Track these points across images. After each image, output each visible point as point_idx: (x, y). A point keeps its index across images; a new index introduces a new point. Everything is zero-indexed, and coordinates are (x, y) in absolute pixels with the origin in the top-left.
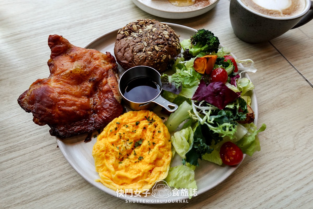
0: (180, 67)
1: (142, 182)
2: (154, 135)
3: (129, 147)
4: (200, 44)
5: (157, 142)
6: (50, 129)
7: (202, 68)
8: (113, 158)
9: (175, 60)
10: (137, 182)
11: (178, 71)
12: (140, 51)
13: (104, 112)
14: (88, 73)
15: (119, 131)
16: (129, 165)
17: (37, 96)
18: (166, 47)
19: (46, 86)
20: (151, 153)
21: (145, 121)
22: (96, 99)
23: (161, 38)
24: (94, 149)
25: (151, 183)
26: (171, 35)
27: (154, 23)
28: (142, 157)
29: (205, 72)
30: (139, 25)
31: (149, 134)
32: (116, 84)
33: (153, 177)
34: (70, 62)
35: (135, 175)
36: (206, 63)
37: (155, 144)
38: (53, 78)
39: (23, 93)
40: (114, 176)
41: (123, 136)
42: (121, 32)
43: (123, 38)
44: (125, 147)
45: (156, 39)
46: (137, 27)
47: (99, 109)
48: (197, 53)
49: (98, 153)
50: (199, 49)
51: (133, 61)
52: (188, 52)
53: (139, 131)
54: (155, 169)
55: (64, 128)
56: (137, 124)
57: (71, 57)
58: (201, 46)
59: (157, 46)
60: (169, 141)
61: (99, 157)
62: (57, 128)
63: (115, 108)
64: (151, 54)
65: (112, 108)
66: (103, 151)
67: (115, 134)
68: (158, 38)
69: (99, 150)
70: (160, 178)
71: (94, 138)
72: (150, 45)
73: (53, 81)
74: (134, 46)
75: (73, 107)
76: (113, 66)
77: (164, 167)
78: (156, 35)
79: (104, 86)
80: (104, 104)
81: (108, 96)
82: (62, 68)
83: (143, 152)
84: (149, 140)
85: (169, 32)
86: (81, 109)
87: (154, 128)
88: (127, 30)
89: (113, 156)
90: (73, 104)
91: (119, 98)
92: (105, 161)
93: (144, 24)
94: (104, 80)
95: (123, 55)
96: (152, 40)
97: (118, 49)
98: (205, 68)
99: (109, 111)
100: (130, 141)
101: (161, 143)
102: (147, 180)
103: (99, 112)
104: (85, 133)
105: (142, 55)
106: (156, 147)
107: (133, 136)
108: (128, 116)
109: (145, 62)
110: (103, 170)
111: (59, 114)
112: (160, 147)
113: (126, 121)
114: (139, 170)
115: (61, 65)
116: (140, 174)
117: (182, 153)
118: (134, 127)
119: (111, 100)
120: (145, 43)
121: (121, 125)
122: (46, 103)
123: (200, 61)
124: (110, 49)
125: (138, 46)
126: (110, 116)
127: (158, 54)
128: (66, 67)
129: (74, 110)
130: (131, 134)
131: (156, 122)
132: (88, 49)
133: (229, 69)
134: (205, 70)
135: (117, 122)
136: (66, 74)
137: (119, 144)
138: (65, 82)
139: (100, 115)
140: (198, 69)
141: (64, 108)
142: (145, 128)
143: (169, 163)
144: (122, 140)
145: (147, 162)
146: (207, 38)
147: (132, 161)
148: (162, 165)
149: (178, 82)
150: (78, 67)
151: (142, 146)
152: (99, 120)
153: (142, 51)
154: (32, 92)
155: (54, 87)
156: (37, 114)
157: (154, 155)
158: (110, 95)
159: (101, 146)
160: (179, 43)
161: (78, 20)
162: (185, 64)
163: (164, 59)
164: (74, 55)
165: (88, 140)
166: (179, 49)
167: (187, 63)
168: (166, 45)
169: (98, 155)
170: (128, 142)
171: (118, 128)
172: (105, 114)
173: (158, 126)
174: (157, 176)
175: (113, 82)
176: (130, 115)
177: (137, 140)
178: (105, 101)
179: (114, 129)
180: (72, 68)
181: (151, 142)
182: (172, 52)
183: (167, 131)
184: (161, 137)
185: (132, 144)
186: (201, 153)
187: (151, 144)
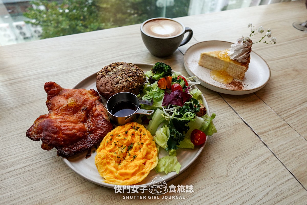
0: (149, 89)
1: (139, 174)
2: (141, 138)
3: (124, 151)
4: (159, 72)
5: (144, 142)
6: (57, 150)
7: (164, 85)
8: (113, 162)
9: (144, 85)
10: (136, 175)
11: (147, 92)
12: (117, 83)
13: (98, 130)
14: (80, 105)
15: (114, 141)
16: (127, 164)
17: (43, 127)
18: (136, 77)
19: (48, 119)
20: (141, 150)
21: (131, 129)
22: (90, 123)
23: (131, 72)
24: (96, 160)
25: (147, 172)
26: (137, 69)
27: (123, 64)
28: (136, 156)
29: (167, 87)
30: (112, 67)
31: (137, 137)
32: (103, 109)
33: (147, 168)
34: (65, 99)
35: (133, 170)
36: (165, 81)
37: (143, 143)
38: (52, 113)
39: (30, 127)
40: (117, 174)
41: (117, 144)
42: (99, 74)
43: (102, 77)
44: (121, 151)
45: (128, 74)
46: (111, 68)
47: (94, 129)
48: (158, 78)
49: (100, 161)
50: (159, 75)
51: (113, 91)
52: (152, 78)
53: (129, 137)
54: (147, 162)
55: (68, 148)
56: (126, 133)
57: (64, 96)
58: (160, 73)
59: (129, 78)
60: (153, 140)
61: (101, 165)
62: (63, 149)
63: (106, 125)
64: (126, 84)
65: (105, 126)
66: (104, 158)
67: (111, 144)
68: (129, 73)
69: (100, 159)
70: (152, 167)
71: (93, 153)
72: (124, 78)
73: (53, 115)
74: (112, 81)
75: (73, 131)
76: (98, 98)
77: (154, 158)
78: (127, 71)
79: (94, 112)
80: (97, 124)
81: (99, 118)
82: (59, 104)
83: (135, 152)
84: (138, 141)
85: (135, 68)
86: (80, 131)
87: (140, 133)
88: (104, 72)
89: (113, 160)
90: (74, 129)
91: (108, 119)
92: (107, 166)
93: (116, 66)
94: (94, 108)
95: (105, 88)
96: (125, 75)
97: (100, 85)
98: (166, 84)
99: (103, 129)
100: (124, 146)
101: (147, 142)
102: (144, 171)
103: (94, 131)
104: (86, 149)
105: (119, 86)
106: (145, 145)
107: (125, 142)
108: (118, 129)
109: (122, 90)
110: (107, 174)
111: (63, 138)
112: (147, 145)
113: (118, 132)
114: (135, 165)
115: (58, 102)
116: (137, 168)
117: (165, 145)
118: (125, 136)
119: (102, 120)
120: (120, 77)
121: (114, 136)
122: (51, 130)
123: (161, 81)
124: (93, 87)
125: (116, 80)
126: (104, 132)
127: (131, 83)
128: (62, 103)
129: (75, 132)
130: (123, 141)
131: (140, 128)
132: (76, 89)
133: (182, 84)
134: (166, 86)
135: (111, 134)
136: (63, 108)
137: (116, 150)
138: (64, 114)
139: (96, 133)
140: (161, 87)
141: (67, 132)
142: (133, 135)
143: (157, 155)
144: (117, 147)
145: (140, 157)
146: (162, 67)
147: (128, 160)
148: (152, 158)
149: (150, 99)
150: (72, 101)
151: (133, 148)
152: (96, 138)
153: (119, 83)
154: (39, 124)
155: (55, 118)
156: (46, 140)
157: (145, 151)
158: (101, 117)
159: (101, 155)
160: (144, 74)
161: (64, 69)
162: (152, 86)
163: (136, 85)
164: (67, 94)
165: (88, 156)
166: (145, 78)
167: (153, 85)
168: (135, 76)
169: (101, 162)
170: (122, 147)
171: (112, 139)
172: (100, 132)
173: (142, 131)
174: (150, 166)
175: (101, 108)
176: (120, 128)
177: (129, 144)
178: (97, 122)
179: (110, 140)
180: (67, 103)
181: (140, 143)
182: (140, 80)
183: (150, 134)
184: (147, 137)
185: (126, 148)
186: (177, 140)
187: (140, 144)
